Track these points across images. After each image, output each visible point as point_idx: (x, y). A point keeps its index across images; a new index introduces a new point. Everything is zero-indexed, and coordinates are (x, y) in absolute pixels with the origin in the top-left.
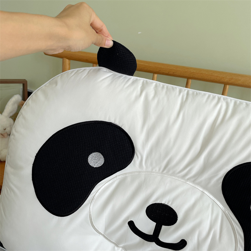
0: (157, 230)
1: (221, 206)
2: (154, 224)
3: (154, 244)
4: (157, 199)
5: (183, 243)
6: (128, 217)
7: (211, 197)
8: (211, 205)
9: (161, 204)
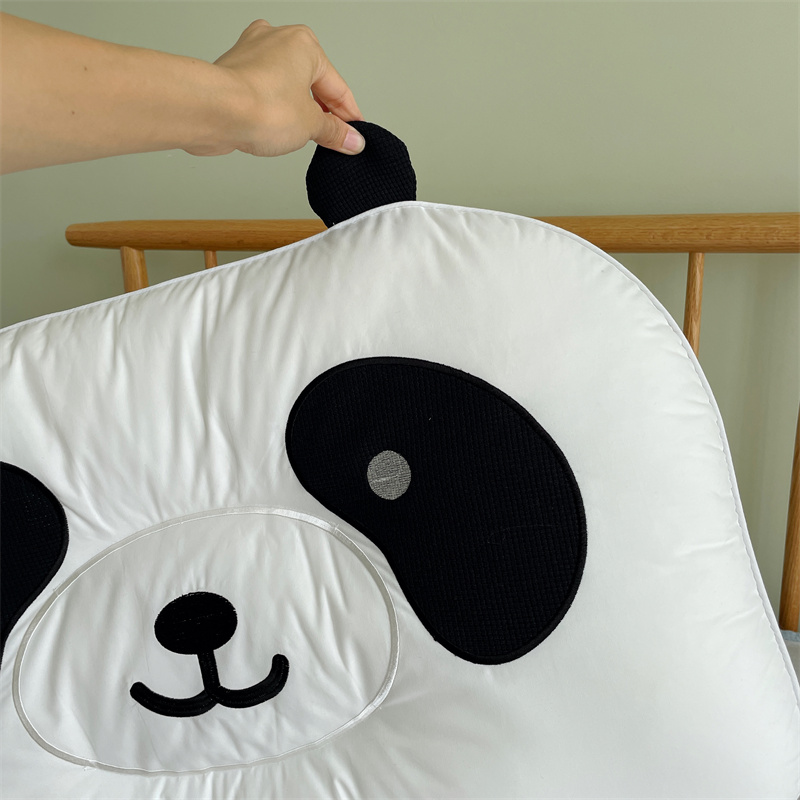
0: (209, 671)
3: (220, 711)
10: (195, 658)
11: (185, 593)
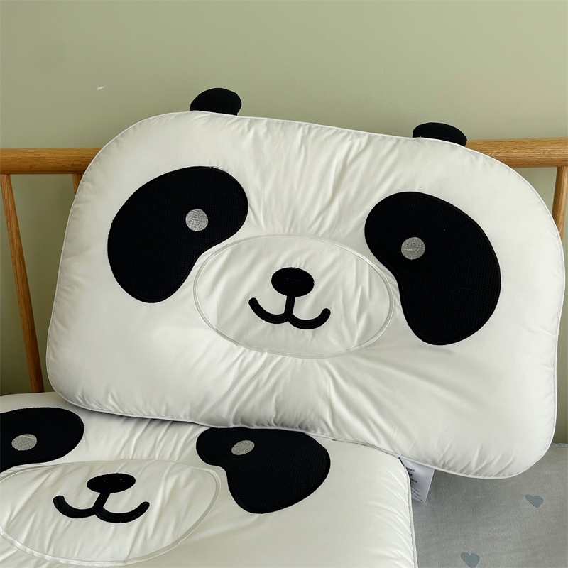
0: (290, 305)
1: (367, 260)
2: (283, 299)
3: (287, 325)
4: (285, 263)
5: (326, 314)
6: (248, 295)
7: (354, 252)
8: (354, 261)
9: (291, 268)
10: (285, 297)
11: (293, 267)
